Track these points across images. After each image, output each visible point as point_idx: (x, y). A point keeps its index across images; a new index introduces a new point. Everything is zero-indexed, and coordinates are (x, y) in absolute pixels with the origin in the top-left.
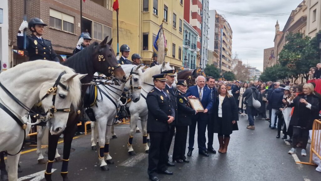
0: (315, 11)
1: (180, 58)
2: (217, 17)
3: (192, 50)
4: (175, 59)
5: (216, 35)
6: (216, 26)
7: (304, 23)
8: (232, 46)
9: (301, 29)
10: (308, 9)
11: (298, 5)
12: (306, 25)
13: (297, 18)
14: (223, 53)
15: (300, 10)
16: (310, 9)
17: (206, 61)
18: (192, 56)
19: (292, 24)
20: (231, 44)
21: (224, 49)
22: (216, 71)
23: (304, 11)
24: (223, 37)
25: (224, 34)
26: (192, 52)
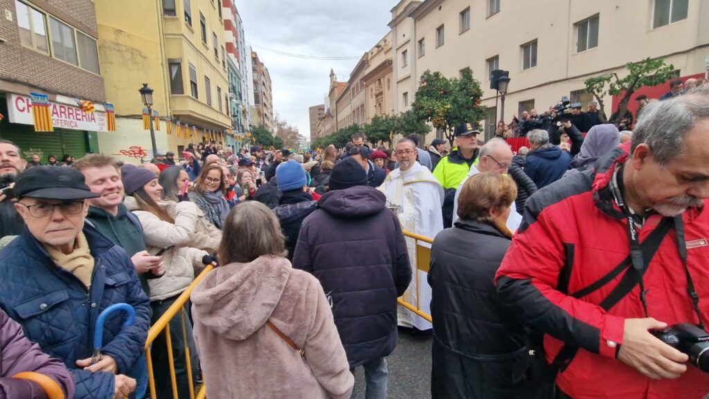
0: (404, 53)
1: (228, 114)
2: (254, 56)
3: (238, 102)
4: (222, 114)
5: (255, 83)
6: (254, 70)
7: (389, 68)
8: (273, 100)
9: (384, 76)
10: (394, 49)
11: (374, 45)
12: (392, 71)
13: (374, 64)
14: (265, 111)
15: (379, 52)
16: (397, 49)
17: (250, 121)
18: (237, 112)
19: (367, 72)
20: (271, 99)
21: (265, 105)
22: (267, 135)
23: (386, 53)
24: (263, 87)
25: (264, 84)
26: (237, 105)
